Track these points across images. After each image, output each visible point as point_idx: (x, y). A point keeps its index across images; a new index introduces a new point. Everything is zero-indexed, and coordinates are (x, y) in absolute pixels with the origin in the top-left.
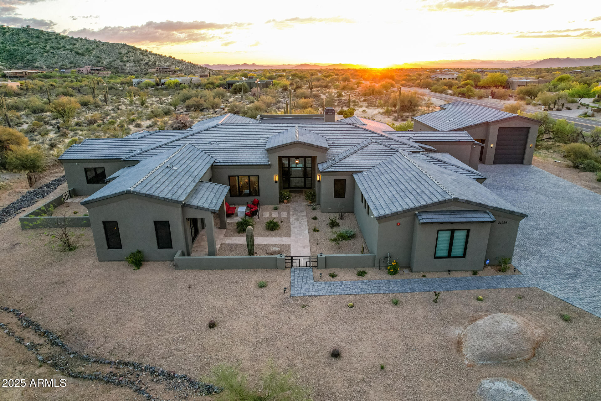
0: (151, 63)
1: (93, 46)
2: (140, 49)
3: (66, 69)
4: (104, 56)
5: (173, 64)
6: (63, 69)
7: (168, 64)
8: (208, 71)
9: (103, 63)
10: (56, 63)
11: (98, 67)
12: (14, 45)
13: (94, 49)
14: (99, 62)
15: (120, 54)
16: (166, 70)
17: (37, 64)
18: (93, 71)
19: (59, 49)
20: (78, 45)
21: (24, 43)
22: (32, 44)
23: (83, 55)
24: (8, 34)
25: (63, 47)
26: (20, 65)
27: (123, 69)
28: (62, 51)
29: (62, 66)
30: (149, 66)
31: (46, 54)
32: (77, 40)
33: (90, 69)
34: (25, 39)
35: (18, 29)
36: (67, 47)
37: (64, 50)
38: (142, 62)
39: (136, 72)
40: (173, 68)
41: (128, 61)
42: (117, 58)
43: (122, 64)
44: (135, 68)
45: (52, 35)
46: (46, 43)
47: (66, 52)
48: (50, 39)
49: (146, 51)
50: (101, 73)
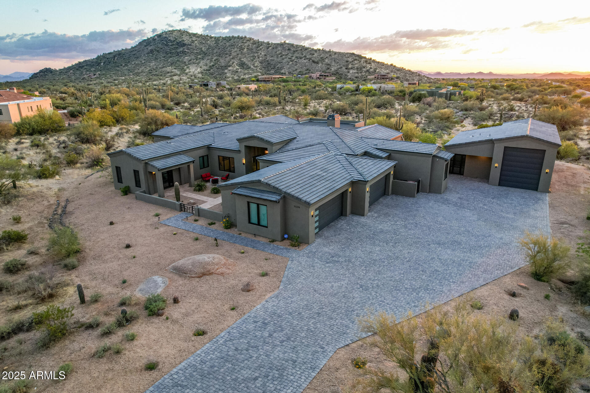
0: (372, 70)
1: (327, 55)
2: (365, 58)
3: (302, 75)
4: (333, 63)
5: (392, 71)
6: (299, 75)
7: (388, 71)
8: (426, 79)
9: (331, 70)
10: (296, 70)
11: (326, 73)
12: (272, 57)
13: (327, 58)
14: (328, 69)
15: (347, 62)
16: (384, 77)
17: (283, 71)
18: (321, 77)
19: (301, 58)
20: (316, 55)
21: (279, 54)
22: (283, 55)
23: (317, 63)
24: (270, 48)
25: (305, 56)
26: (272, 72)
27: (346, 75)
28: (303, 61)
29: (300, 72)
30: (369, 73)
31: (291, 63)
32: (316, 51)
33: (319, 75)
34: (280, 52)
35: (278, 44)
36: (308, 57)
37: (305, 59)
38: (364, 69)
39: (356, 78)
40: (392, 75)
41: (352, 68)
42: (344, 66)
43: (347, 70)
44: (356, 75)
45: (299, 47)
46: (293, 54)
47: (305, 61)
48: (297, 51)
49: (371, 59)
50: (327, 78)
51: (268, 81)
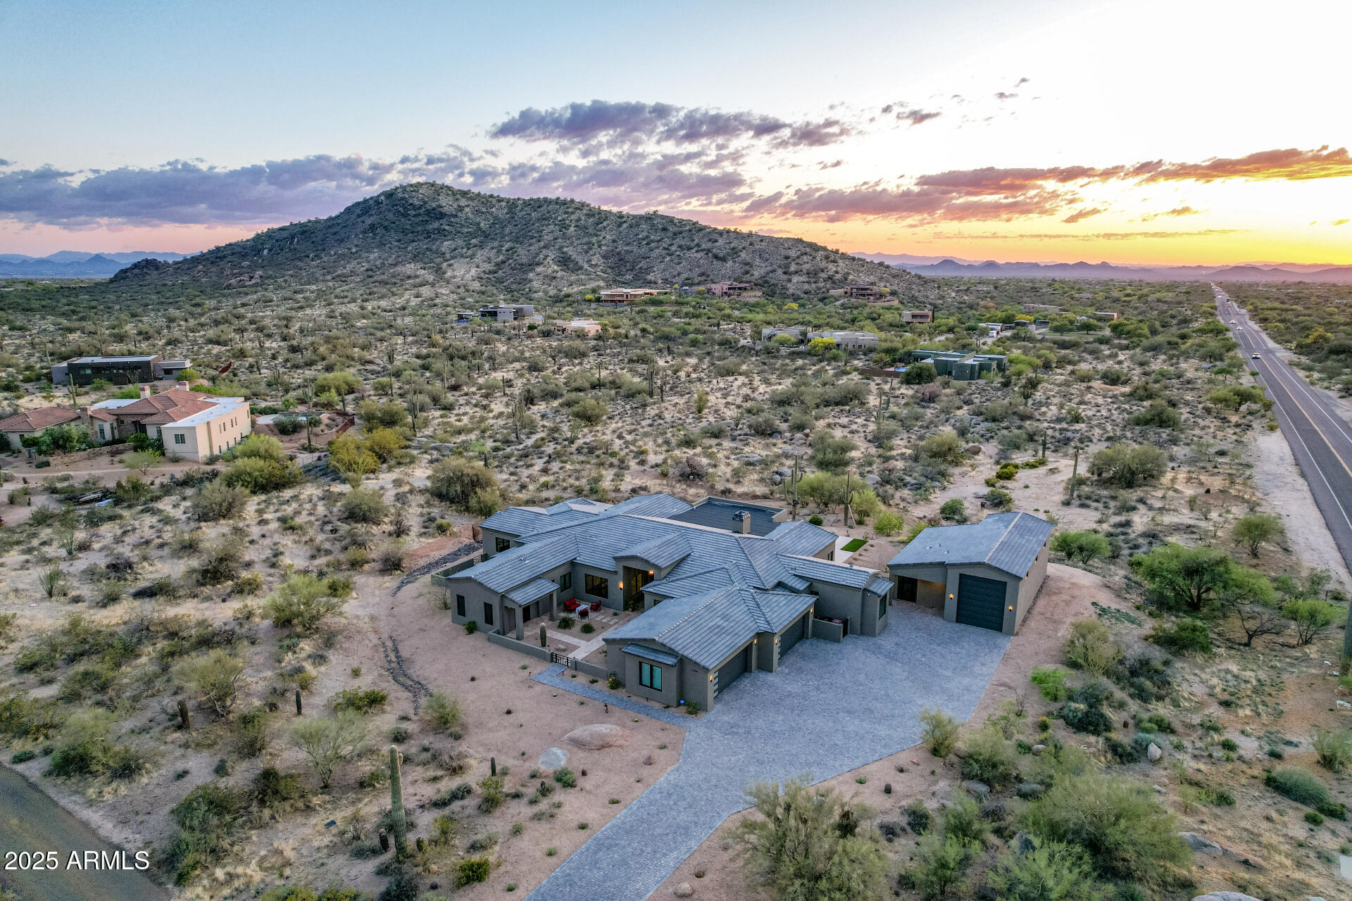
0: (838, 276)
1: (746, 244)
2: (825, 249)
3: (691, 285)
4: (757, 261)
5: (881, 279)
6: (686, 285)
7: (872, 279)
9: (752, 275)
10: (679, 274)
11: (742, 282)
12: (628, 244)
13: (744, 248)
14: (747, 273)
15: (787, 258)
16: (863, 292)
17: (650, 277)
18: (732, 291)
19: (689, 249)
20: (721, 242)
21: (643, 239)
22: (652, 241)
23: (724, 259)
24: (625, 226)
25: (698, 245)
26: (629, 277)
27: (784, 288)
28: (693, 254)
29: (687, 279)
30: (834, 282)
31: (668, 258)
32: (721, 233)
33: (727, 287)
34: (645, 234)
35: (641, 217)
36: (704, 246)
37: (697, 252)
38: (823, 275)
39: (806, 293)
40: (883, 288)
41: (796, 272)
42: (780, 267)
43: (786, 277)
44: (806, 286)
45: (685, 225)
46: (673, 239)
47: (698, 255)
48: (681, 233)
49: (837, 252)
50: (744, 294)
51: (620, 301)
